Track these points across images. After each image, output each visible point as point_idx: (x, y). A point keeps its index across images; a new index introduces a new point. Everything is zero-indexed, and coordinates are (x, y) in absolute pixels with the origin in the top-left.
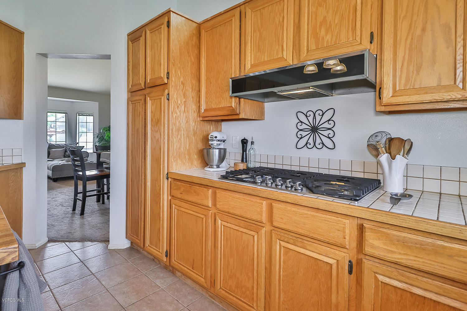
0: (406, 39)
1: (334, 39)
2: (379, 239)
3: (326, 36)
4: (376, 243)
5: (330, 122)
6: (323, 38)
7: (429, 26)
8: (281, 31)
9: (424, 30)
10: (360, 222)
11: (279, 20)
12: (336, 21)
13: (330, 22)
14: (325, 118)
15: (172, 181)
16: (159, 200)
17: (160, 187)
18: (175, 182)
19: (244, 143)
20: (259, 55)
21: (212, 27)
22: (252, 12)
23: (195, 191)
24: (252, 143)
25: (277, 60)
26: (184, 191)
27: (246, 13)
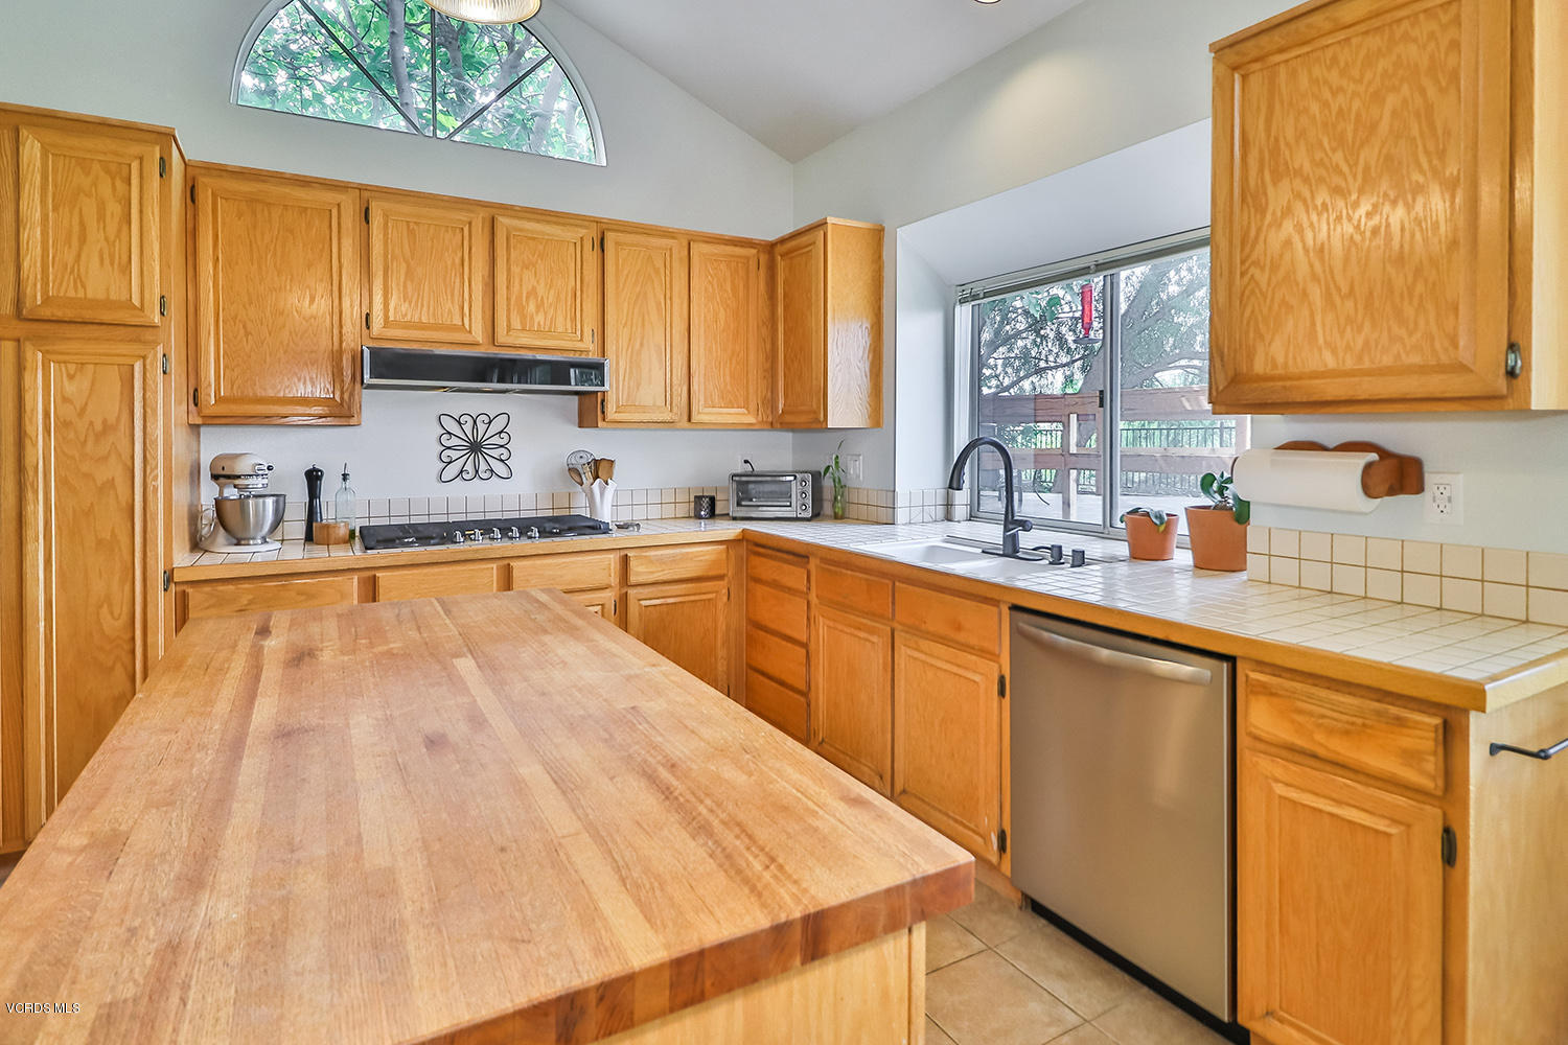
0: (627, 350)
1: (548, 323)
2: (642, 564)
3: (537, 312)
4: (641, 569)
5: (503, 435)
6: (532, 317)
7: (645, 341)
8: (458, 280)
9: (642, 344)
10: (623, 553)
11: (454, 260)
12: (550, 300)
13: (542, 297)
14: (494, 428)
15: (190, 590)
16: (126, 659)
17: (125, 617)
18: (207, 589)
19: (313, 477)
20: (404, 307)
21: (252, 200)
22: (386, 216)
23: (299, 593)
24: (345, 477)
25: (453, 328)
26: (251, 602)
27: (367, 210)
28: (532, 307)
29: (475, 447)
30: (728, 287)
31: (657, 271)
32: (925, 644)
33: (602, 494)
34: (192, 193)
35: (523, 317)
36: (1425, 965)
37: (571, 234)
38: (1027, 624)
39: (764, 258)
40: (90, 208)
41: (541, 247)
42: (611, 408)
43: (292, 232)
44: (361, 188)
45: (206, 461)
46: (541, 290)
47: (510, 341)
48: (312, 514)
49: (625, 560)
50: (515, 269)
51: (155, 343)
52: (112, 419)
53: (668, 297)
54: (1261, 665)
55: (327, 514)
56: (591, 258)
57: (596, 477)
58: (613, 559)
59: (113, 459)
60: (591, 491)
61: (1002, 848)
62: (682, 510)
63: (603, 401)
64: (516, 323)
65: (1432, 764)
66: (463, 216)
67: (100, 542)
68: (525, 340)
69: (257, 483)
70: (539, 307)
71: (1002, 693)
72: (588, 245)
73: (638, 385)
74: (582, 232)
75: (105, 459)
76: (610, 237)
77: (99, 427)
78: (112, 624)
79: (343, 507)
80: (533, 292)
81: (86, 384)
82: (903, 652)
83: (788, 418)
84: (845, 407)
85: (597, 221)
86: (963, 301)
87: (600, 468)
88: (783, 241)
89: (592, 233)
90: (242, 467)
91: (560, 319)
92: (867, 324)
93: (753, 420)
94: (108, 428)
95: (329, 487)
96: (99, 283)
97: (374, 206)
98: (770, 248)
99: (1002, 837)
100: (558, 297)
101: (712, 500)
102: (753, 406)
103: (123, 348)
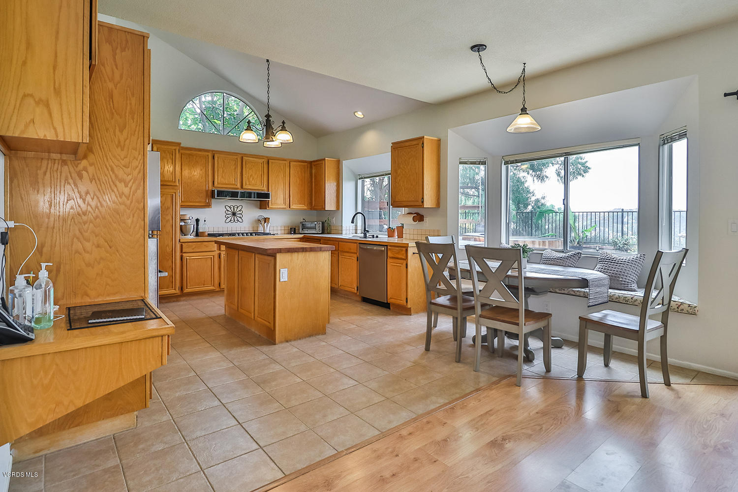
0: (274, 190)
1: (255, 183)
5: (241, 211)
6: (251, 182)
7: (279, 187)
8: (234, 173)
11: (233, 168)
13: (254, 177)
14: (239, 209)
15: (183, 244)
16: (171, 258)
17: (171, 249)
18: (186, 244)
19: (197, 220)
20: (222, 179)
21: (189, 155)
22: (218, 158)
23: (205, 246)
24: (205, 221)
25: (232, 184)
26: (195, 247)
27: (214, 156)
28: (251, 179)
29: (234, 214)
30: (300, 173)
31: (282, 169)
32: (345, 254)
33: (267, 227)
34: (181, 155)
35: (249, 181)
36: (405, 283)
37: (261, 161)
38: (362, 246)
39: (309, 165)
40: (165, 161)
41: (253, 164)
42: (270, 204)
43: (198, 162)
44: (212, 151)
46: (254, 175)
47: (246, 187)
48: (197, 230)
50: (247, 170)
51: (177, 190)
52: (169, 206)
53: (285, 176)
54: (391, 246)
55: (200, 230)
56: (266, 166)
57: (265, 222)
59: (169, 215)
60: (264, 226)
61: (357, 290)
62: (286, 232)
63: (268, 203)
64: (248, 183)
65: (405, 255)
66: (236, 157)
67: (167, 232)
68: (250, 187)
69: (188, 222)
70: (253, 179)
71: (357, 260)
72: (265, 163)
73: (277, 199)
74: (263, 160)
75: (168, 215)
76: (270, 161)
77: (167, 208)
78: (169, 250)
79: (204, 228)
80: (251, 175)
81: (164, 199)
82: (340, 256)
83: (315, 207)
84: (330, 205)
85: (267, 157)
86: (360, 179)
87: (266, 220)
88: (314, 161)
89: (265, 161)
90: (187, 217)
91: (258, 182)
92: (335, 184)
93: (306, 208)
94: (168, 208)
95: (201, 223)
97: (215, 155)
98: (311, 163)
99: (357, 288)
100: (257, 176)
101: (295, 229)
102: (306, 204)
103: (172, 191)
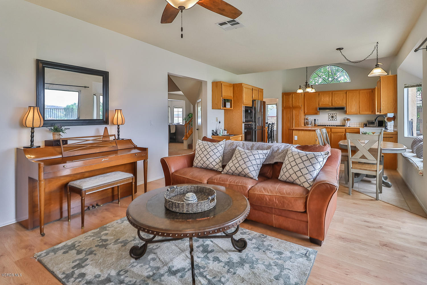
0: (350, 105)
3: (338, 102)
5: (336, 116)
9: (352, 104)
19: (315, 120)
20: (323, 103)
21: (309, 95)
22: (321, 94)
25: (327, 105)
27: (319, 94)
29: (332, 117)
30: (367, 95)
31: (354, 95)
33: (348, 123)
35: (336, 103)
40: (297, 99)
41: (338, 95)
43: (312, 97)
44: (318, 92)
45: (306, 118)
46: (338, 99)
47: (334, 105)
48: (315, 123)
49: (346, 130)
50: (335, 98)
51: (301, 109)
52: (298, 115)
53: (356, 98)
56: (345, 95)
58: (344, 130)
59: (298, 118)
63: (347, 112)
66: (329, 93)
67: (297, 124)
68: (336, 105)
69: (309, 120)
73: (351, 110)
74: (343, 92)
76: (347, 92)
79: (317, 123)
81: (297, 112)
85: (346, 90)
87: (348, 120)
89: (345, 92)
91: (341, 103)
93: (371, 113)
95: (317, 121)
96: (297, 104)
100: (340, 100)
102: (371, 111)
103: (299, 109)
